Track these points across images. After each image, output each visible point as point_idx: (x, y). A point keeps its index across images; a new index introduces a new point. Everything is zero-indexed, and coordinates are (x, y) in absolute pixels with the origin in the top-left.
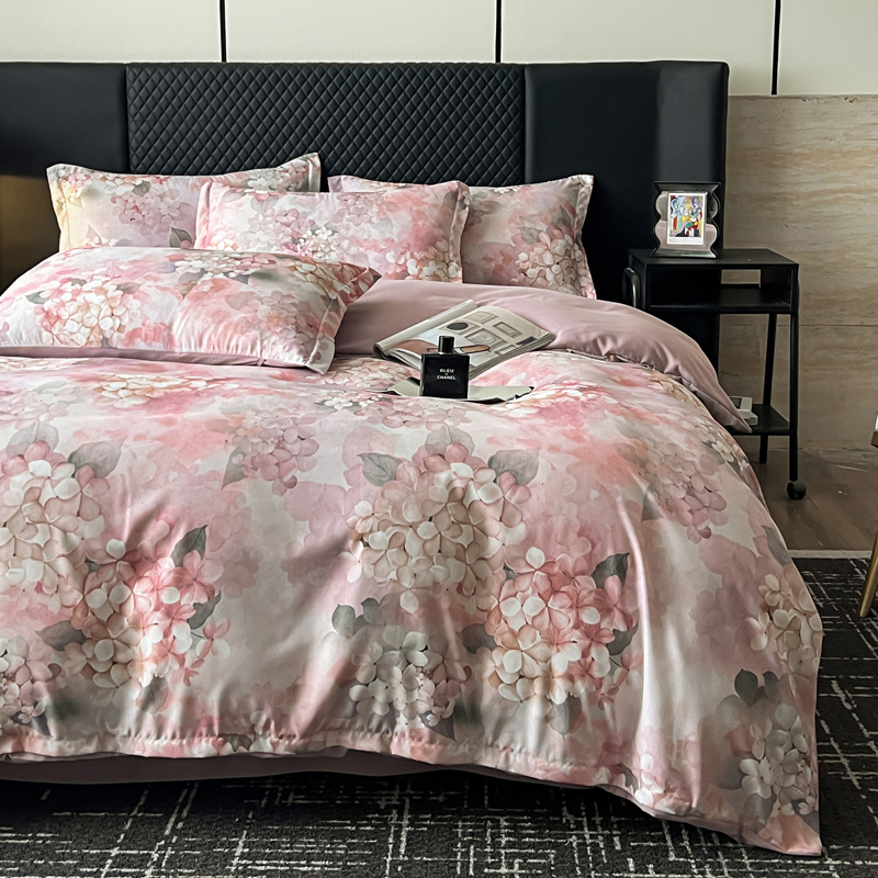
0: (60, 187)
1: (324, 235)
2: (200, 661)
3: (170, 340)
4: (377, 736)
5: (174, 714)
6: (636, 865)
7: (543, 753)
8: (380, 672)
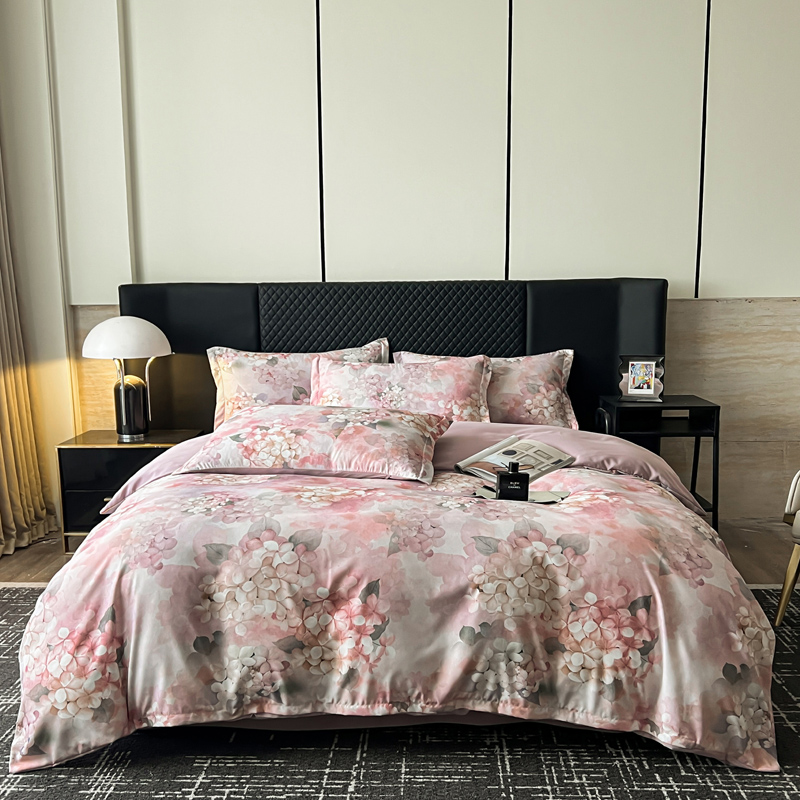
0: (216, 361)
1: (397, 390)
2: (378, 659)
3: (329, 464)
4: (489, 703)
5: (363, 690)
6: (661, 778)
7: (598, 713)
8: (491, 665)
